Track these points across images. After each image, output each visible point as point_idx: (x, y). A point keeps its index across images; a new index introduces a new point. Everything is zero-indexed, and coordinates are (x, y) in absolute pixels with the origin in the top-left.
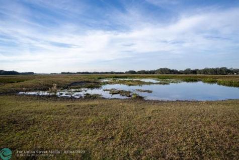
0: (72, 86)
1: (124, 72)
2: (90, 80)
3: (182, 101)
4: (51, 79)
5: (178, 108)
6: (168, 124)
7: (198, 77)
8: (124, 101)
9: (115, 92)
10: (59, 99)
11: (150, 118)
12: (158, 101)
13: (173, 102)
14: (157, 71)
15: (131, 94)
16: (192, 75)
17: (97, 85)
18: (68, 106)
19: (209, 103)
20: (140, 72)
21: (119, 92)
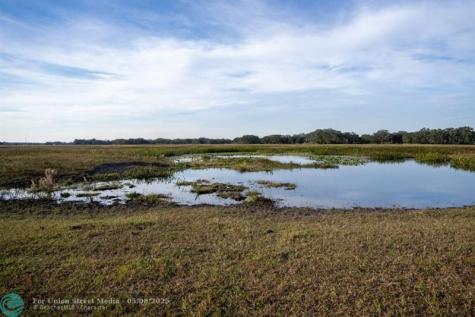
0: (97, 175)
1: (232, 139)
2: (144, 159)
3: (368, 210)
4: (44, 156)
5: (356, 227)
6: (330, 273)
7: (406, 149)
8: (224, 211)
9: (205, 189)
10: (57, 210)
11: (285, 256)
12: (309, 209)
13: (345, 211)
14: (309, 135)
15: (243, 193)
16: (390, 147)
17: (162, 171)
18: (75, 228)
19: (434, 213)
20: (268, 140)
21: (217, 189)
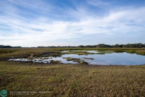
0: (43, 55)
1: (77, 46)
2: (55, 51)
3: (113, 66)
4: (30, 50)
5: (110, 70)
6: (103, 82)
7: (123, 49)
8: (75, 65)
9: (70, 59)
10: (34, 64)
11: (91, 78)
12: (97, 65)
13: (107, 66)
14: (97, 45)
15: (80, 61)
16: (119, 49)
17: (59, 55)
18: (38, 69)
20: (86, 47)
21: (73, 59)
